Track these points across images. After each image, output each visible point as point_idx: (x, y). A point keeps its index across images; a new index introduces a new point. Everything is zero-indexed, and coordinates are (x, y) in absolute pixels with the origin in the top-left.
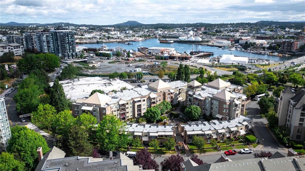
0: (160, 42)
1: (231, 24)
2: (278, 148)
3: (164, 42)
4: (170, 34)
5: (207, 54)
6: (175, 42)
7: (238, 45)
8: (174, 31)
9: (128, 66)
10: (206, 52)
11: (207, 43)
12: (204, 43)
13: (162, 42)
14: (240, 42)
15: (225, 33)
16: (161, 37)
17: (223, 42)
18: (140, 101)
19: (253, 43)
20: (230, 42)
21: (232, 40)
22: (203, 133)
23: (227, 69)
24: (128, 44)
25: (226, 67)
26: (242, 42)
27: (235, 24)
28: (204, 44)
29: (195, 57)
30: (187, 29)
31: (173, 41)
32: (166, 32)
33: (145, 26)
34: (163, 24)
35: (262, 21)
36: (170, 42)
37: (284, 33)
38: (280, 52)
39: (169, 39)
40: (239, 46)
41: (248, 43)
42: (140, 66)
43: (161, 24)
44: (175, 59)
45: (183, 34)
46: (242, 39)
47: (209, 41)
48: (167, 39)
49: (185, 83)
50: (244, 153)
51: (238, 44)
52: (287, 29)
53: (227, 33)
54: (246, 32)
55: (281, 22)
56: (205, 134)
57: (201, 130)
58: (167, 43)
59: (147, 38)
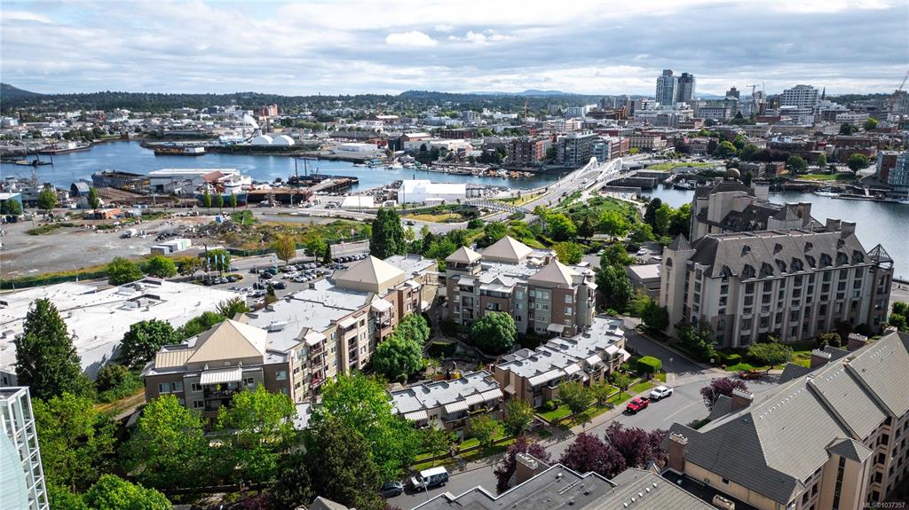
0: (157, 154)
1: (341, 98)
2: (703, 371)
3: (172, 151)
4: (175, 128)
5: (343, 181)
6: (209, 150)
7: (403, 155)
8: (180, 117)
9: (125, 237)
10: (336, 177)
11: (315, 153)
12: (307, 153)
13: (164, 154)
14: (406, 145)
15: (343, 122)
16: (145, 135)
17: (358, 147)
18: (352, 327)
19: (440, 147)
20: (375, 146)
21: (378, 142)
22: (563, 373)
23: (436, 218)
24: (35, 164)
25: (431, 213)
26: (410, 145)
27: (353, 97)
28: (308, 155)
29: (321, 193)
30: (221, 111)
31: (202, 150)
32: (155, 121)
33: (52, 101)
34: (120, 94)
35: (412, 92)
36: (191, 151)
37: (483, 121)
38: (510, 168)
39: (186, 143)
40: (409, 157)
41: (429, 149)
42: (171, 233)
43: (115, 93)
44: (267, 202)
45: (218, 126)
46: (408, 139)
47: (318, 147)
48: (179, 143)
49: (420, 260)
50: (661, 398)
51: (403, 152)
52: (486, 112)
53: (349, 122)
54: (395, 119)
55: (456, 95)
56: (567, 375)
57: (553, 367)
58: (182, 155)
59: (95, 141)
